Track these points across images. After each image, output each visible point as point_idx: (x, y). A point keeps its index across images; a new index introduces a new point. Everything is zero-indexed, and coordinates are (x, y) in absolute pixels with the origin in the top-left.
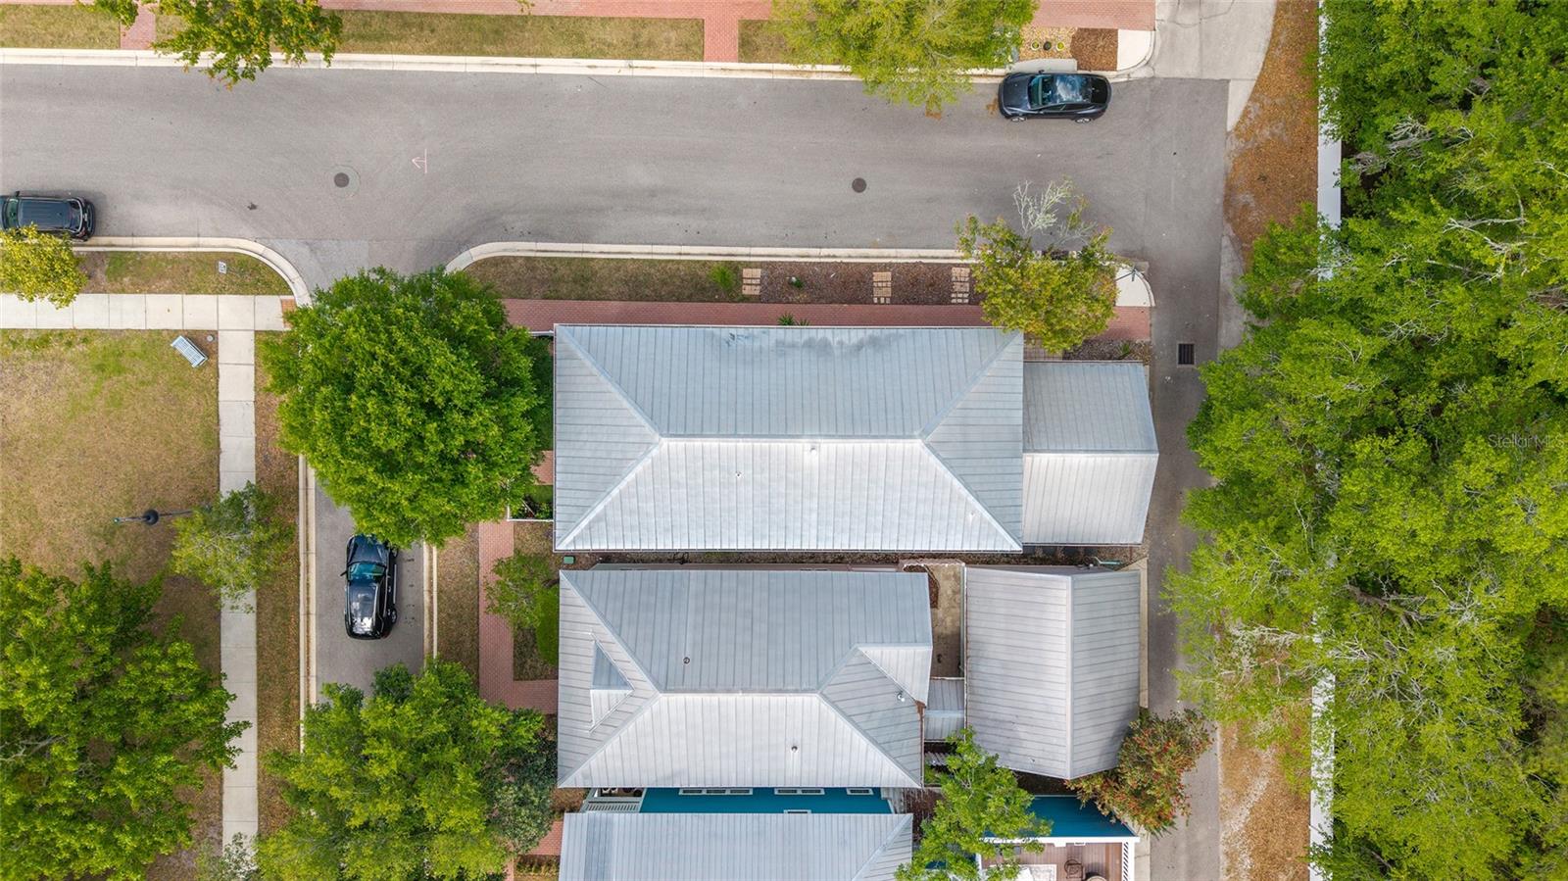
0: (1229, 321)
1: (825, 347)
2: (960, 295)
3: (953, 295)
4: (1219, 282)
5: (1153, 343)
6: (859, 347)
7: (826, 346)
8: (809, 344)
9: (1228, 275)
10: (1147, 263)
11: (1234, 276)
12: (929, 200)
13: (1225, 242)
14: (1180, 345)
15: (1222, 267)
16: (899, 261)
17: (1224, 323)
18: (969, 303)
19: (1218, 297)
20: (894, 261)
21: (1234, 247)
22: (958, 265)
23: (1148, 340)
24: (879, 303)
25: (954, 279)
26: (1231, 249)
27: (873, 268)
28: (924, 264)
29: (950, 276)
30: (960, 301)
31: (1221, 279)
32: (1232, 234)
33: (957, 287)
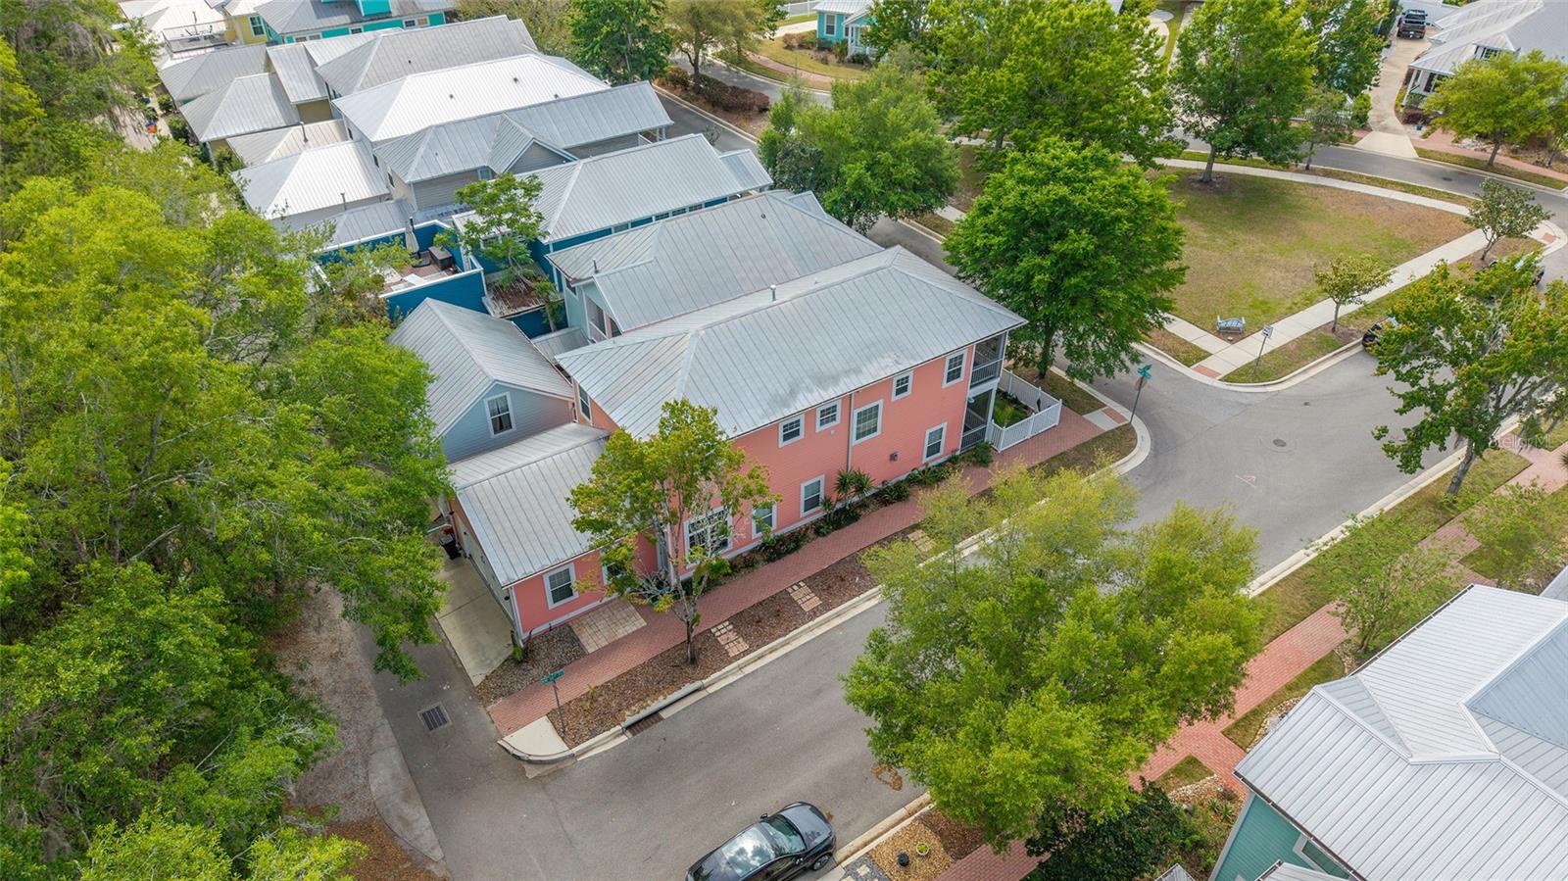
0: (394, 776)
1: (822, 381)
2: (723, 631)
3: (731, 627)
4: (426, 807)
5: (482, 709)
6: (793, 393)
7: (821, 383)
8: (835, 380)
9: (417, 820)
10: (530, 777)
11: (407, 824)
12: (819, 691)
13: (438, 854)
14: (445, 722)
15: (429, 824)
16: (806, 626)
17: (399, 770)
18: (709, 630)
19: (419, 792)
20: (811, 624)
21: (423, 855)
22: (745, 653)
23: (489, 708)
24: (797, 584)
25: (741, 640)
26: (425, 850)
27: (826, 606)
28: (780, 636)
29: (745, 640)
30: (720, 627)
31: (423, 811)
32: (432, 867)
33: (732, 636)
